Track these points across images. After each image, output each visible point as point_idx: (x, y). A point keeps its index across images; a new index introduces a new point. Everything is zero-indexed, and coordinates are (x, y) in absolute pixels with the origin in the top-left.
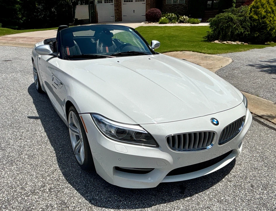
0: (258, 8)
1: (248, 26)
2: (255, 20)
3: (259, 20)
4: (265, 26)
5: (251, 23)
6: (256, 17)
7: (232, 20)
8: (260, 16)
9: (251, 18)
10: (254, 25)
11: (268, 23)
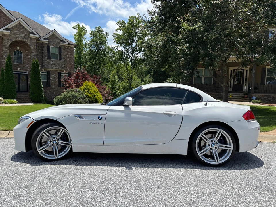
0: (89, 89)
1: (87, 101)
2: (90, 97)
3: (92, 97)
4: (97, 101)
5: (89, 99)
6: (90, 95)
7: (76, 97)
8: (93, 95)
9: (87, 96)
10: (91, 100)
11: (98, 99)
